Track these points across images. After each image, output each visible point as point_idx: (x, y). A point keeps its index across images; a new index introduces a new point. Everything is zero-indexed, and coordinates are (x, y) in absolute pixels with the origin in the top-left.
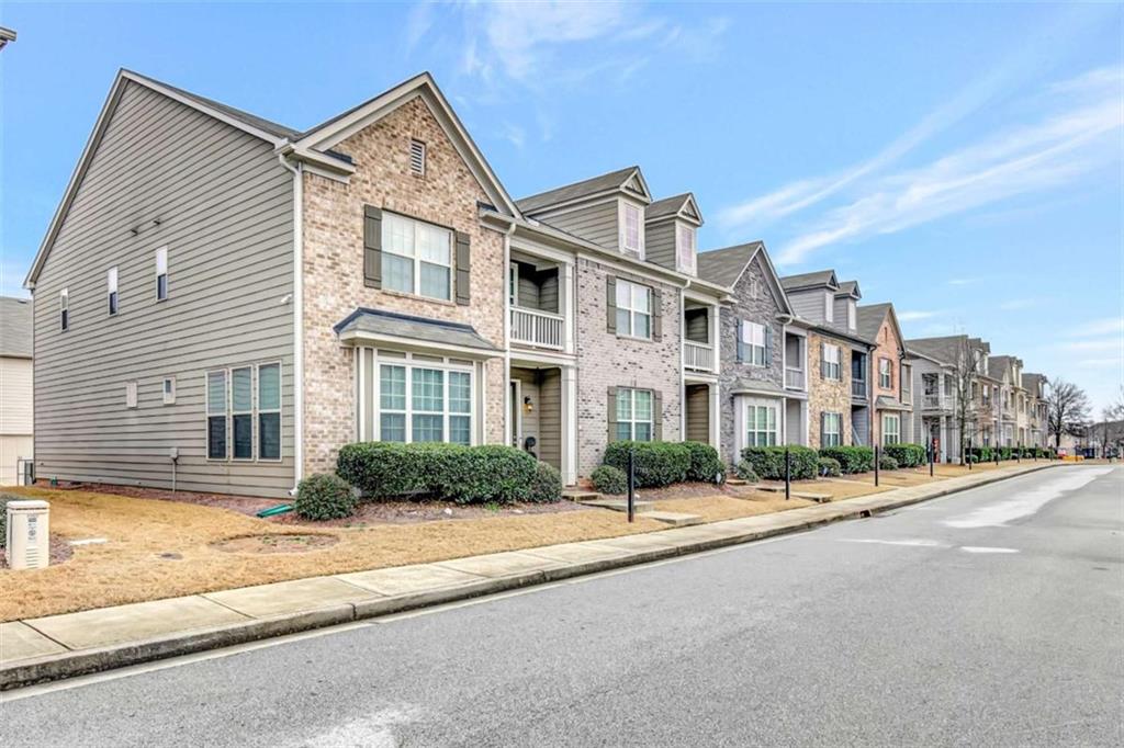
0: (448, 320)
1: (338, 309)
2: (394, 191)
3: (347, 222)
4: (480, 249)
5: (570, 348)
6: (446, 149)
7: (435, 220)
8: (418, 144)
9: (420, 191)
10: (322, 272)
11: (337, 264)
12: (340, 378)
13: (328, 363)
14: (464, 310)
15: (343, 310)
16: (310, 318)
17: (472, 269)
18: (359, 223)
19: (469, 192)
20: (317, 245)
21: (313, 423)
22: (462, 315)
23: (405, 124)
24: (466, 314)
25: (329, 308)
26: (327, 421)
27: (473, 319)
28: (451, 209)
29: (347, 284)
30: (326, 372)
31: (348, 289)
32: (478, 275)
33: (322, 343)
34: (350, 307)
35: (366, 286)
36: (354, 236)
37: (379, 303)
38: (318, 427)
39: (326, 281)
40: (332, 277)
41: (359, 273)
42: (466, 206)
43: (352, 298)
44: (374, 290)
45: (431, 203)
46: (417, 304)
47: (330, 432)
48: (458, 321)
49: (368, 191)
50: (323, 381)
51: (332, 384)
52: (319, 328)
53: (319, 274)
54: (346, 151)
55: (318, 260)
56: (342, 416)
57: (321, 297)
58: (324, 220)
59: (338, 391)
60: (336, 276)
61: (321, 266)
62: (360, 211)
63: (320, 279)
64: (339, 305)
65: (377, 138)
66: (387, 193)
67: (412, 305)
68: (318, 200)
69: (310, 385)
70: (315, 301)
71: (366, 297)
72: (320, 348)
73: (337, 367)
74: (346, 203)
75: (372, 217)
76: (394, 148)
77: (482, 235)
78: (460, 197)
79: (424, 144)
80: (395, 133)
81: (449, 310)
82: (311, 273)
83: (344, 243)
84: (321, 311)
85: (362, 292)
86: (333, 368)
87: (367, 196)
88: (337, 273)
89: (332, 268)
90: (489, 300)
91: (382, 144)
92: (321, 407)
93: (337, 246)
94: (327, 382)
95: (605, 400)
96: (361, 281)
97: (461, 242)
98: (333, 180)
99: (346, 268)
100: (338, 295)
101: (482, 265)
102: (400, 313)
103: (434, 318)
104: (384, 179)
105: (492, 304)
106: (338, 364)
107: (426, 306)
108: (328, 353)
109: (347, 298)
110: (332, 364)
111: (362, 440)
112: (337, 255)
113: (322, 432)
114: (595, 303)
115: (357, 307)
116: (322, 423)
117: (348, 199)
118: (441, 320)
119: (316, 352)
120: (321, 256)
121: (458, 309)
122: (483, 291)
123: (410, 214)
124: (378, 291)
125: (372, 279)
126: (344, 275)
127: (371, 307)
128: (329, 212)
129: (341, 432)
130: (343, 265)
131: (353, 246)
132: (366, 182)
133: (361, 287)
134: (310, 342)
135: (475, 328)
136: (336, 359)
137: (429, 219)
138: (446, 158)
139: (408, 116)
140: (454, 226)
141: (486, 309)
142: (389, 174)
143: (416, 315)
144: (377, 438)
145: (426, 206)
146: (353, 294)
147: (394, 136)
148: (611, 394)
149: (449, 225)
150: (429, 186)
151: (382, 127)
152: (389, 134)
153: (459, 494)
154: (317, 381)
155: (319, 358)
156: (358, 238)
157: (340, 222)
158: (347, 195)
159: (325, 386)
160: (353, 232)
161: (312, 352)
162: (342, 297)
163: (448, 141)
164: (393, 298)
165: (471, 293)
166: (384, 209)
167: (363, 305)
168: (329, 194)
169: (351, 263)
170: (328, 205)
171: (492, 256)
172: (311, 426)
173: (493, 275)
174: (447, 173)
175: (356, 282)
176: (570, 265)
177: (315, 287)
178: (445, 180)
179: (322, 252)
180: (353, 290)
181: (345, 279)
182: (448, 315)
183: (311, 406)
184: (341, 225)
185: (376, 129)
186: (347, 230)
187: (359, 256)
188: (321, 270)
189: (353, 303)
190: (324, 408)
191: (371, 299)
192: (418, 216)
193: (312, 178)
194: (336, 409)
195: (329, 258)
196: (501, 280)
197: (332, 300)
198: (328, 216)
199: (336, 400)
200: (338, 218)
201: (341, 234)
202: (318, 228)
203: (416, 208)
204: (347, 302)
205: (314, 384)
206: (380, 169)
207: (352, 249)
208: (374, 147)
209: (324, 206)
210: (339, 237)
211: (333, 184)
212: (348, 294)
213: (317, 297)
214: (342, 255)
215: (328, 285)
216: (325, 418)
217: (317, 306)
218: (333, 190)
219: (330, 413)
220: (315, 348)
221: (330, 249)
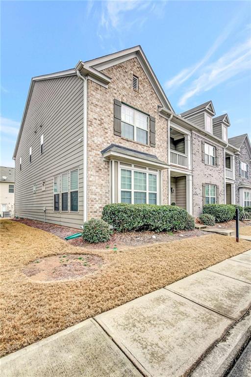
0: (147, 152)
1: (103, 144)
2: (126, 95)
3: (107, 105)
4: (159, 125)
5: (190, 168)
6: (146, 82)
7: (142, 110)
8: (136, 78)
9: (136, 97)
10: (96, 126)
11: (103, 123)
12: (104, 174)
13: (98, 167)
14: (153, 149)
15: (105, 144)
16: (90, 147)
17: (156, 132)
18: (112, 106)
19: (155, 101)
20: (94, 113)
21: (91, 195)
22: (153, 151)
23: (131, 68)
25: (99, 143)
27: (157, 153)
28: (148, 107)
29: (106, 133)
30: (97, 172)
31: (107, 135)
32: (158, 135)
33: (96, 159)
34: (108, 143)
35: (115, 135)
36: (110, 112)
37: (120, 143)
38: (94, 196)
39: (98, 130)
40: (100, 129)
41: (112, 129)
42: (154, 106)
43: (109, 140)
44: (118, 137)
45: (140, 103)
46: (135, 145)
47: (99, 199)
48: (151, 153)
49: (116, 93)
50: (96, 176)
51: (100, 177)
52: (95, 151)
53: (95, 127)
55: (94, 121)
56: (105, 192)
57: (95, 137)
58: (97, 103)
59: (103, 180)
60: (102, 129)
61: (95, 123)
62: (112, 101)
63: (95, 129)
64: (103, 142)
65: (119, 71)
66: (124, 96)
67: (133, 145)
68: (94, 93)
69: (90, 177)
70: (93, 139)
71: (115, 139)
72: (95, 161)
73: (102, 170)
74: (106, 97)
75: (117, 104)
76: (126, 77)
77: (160, 119)
78: (152, 102)
79: (138, 78)
80: (127, 70)
81: (148, 148)
82: (91, 126)
83: (105, 115)
84: (95, 144)
85: (113, 137)
86: (101, 170)
87: (115, 95)
89: (100, 125)
90: (162, 146)
91: (121, 74)
92: (95, 188)
93: (103, 116)
94: (98, 176)
95: (201, 188)
96: (113, 132)
97: (151, 120)
98: (101, 86)
99: (106, 126)
100: (103, 137)
101: (160, 131)
102: (128, 148)
103: (142, 151)
104: (122, 89)
105: (164, 148)
106: (103, 168)
107: (139, 146)
108: (98, 163)
109: (107, 139)
110: (100, 168)
111: (113, 202)
112: (102, 119)
113: (95, 199)
114: (198, 151)
115: (111, 144)
116: (95, 195)
117: (107, 95)
118: (145, 152)
119: (93, 162)
120: (95, 119)
121: (151, 148)
122: (160, 142)
123: (133, 106)
124: (120, 137)
125: (117, 132)
126: (105, 129)
127: (117, 144)
128: (99, 99)
129: (104, 199)
130: (105, 124)
131: (109, 116)
132: (115, 89)
133: (112, 135)
134: (91, 157)
136: (102, 166)
137: (140, 109)
138: (146, 85)
139: (132, 65)
140: (149, 114)
141: (161, 149)
142: (124, 88)
143: (135, 149)
144: (120, 202)
146: (109, 138)
147: (126, 72)
148: (204, 186)
149: (147, 113)
150: (140, 95)
151: (121, 67)
152: (124, 71)
153: (157, 228)
154: (94, 176)
155: (95, 165)
156: (112, 113)
157: (104, 105)
158: (107, 93)
159: (97, 178)
160: (109, 110)
161: (91, 162)
162: (104, 138)
163: (147, 78)
164: (126, 141)
165: (156, 142)
166: (122, 103)
167: (113, 143)
168: (99, 91)
169: (108, 124)
170: (98, 96)
171: (163, 128)
172: (91, 196)
173: (164, 136)
174: (146, 91)
175: (111, 133)
176: (189, 135)
177: (93, 133)
178: (146, 94)
179: (96, 117)
180: (109, 136)
181: (106, 131)
183: (91, 187)
185: (119, 68)
186: (107, 109)
187: (112, 121)
188: (95, 125)
189: (109, 142)
190: (97, 188)
191: (117, 141)
192: (136, 107)
193: (91, 83)
194: (102, 188)
195: (99, 120)
196: (166, 139)
197: (100, 139)
198: (99, 101)
199: (102, 185)
200: (103, 103)
201: (104, 110)
202: (94, 106)
203: (135, 104)
204: (107, 141)
205: (92, 177)
206: (121, 85)
207: (109, 118)
208: (118, 75)
209: (97, 97)
212: (107, 137)
213: (94, 137)
214: (105, 120)
215: (98, 132)
216: (97, 193)
217: (94, 141)
218: (101, 90)
219: (99, 190)
220: (92, 160)
221: (100, 116)
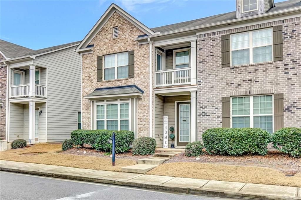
0: (126, 85)
1: (90, 91)
2: (106, 48)
3: (93, 64)
4: (139, 54)
5: (193, 82)
6: (125, 24)
7: (120, 51)
8: (115, 28)
9: (115, 44)
11: (90, 78)
13: (87, 107)
14: (132, 80)
15: (91, 90)
17: (135, 63)
18: (96, 63)
19: (135, 34)
20: (85, 74)
22: (131, 82)
23: (111, 24)
24: (133, 81)
25: (88, 91)
26: (87, 124)
27: (136, 82)
28: (127, 44)
29: (93, 83)
30: (86, 110)
32: (138, 64)
35: (98, 82)
36: (95, 68)
37: (102, 86)
39: (87, 83)
40: (89, 82)
41: (96, 78)
42: (133, 40)
45: (119, 46)
46: (114, 83)
48: (130, 84)
49: (98, 52)
53: (86, 82)
54: (92, 43)
55: (85, 78)
57: (86, 88)
58: (87, 66)
60: (90, 81)
61: (86, 80)
62: (96, 59)
63: (86, 83)
64: (91, 89)
65: (102, 34)
66: (104, 50)
67: (112, 83)
68: (85, 61)
71: (98, 85)
72: (85, 103)
73: (89, 108)
74: (92, 59)
75: (100, 59)
76: (107, 34)
77: (140, 48)
78: (131, 38)
79: (117, 26)
80: (107, 29)
81: (126, 81)
83: (92, 71)
84: (86, 92)
85: (97, 84)
87: (98, 54)
88: (90, 80)
89: (89, 79)
90: (143, 73)
91: (103, 35)
92: (85, 120)
93: (90, 72)
94: (87, 112)
95: (220, 105)
96: (96, 80)
97: (131, 54)
98: (89, 54)
99: (92, 78)
100: (90, 87)
101: (140, 60)
102: (108, 87)
103: (121, 86)
104: (103, 46)
105: (145, 74)
107: (117, 82)
109: (93, 87)
112: (90, 75)
113: (85, 127)
114: (212, 54)
115: (95, 89)
116: (86, 124)
117: (93, 57)
118: (123, 85)
119: (84, 104)
120: (86, 77)
121: (130, 80)
122: (140, 70)
123: (111, 53)
124: (101, 82)
125: (99, 79)
127: (99, 88)
128: (88, 63)
130: (91, 77)
132: (98, 50)
133: (96, 82)
135: (137, 85)
136: (89, 105)
137: (118, 52)
138: (125, 27)
139: (112, 21)
140: (128, 50)
141: (142, 77)
142: (105, 43)
143: (114, 86)
144: (95, 128)
145: (117, 47)
146: (94, 85)
147: (107, 30)
148: (225, 102)
149: (126, 50)
150: (118, 40)
151: (103, 30)
152: (105, 30)
154: (85, 113)
155: (85, 106)
158: (92, 56)
159: (86, 113)
160: (94, 67)
164: (106, 83)
165: (135, 72)
166: (103, 55)
167: (97, 88)
168: (88, 58)
169: (94, 76)
171: (145, 55)
173: (145, 62)
174: (126, 32)
175: (95, 81)
176: (193, 41)
177: (84, 86)
178: (125, 35)
179: (86, 76)
180: (94, 84)
181: (92, 81)
182: (125, 83)
184: (91, 66)
185: (101, 32)
186: (93, 67)
187: (96, 73)
189: (94, 88)
190: (86, 120)
191: (99, 85)
192: (114, 52)
195: (88, 77)
197: (89, 89)
198: (88, 65)
200: (90, 64)
201: (91, 68)
202: (86, 69)
203: (113, 50)
205: (84, 113)
206: (102, 43)
207: (94, 71)
208: (101, 37)
210: (91, 69)
211: (89, 55)
212: (93, 85)
214: (91, 74)
215: (88, 85)
216: (86, 123)
217: (85, 91)
218: (89, 57)
219: (87, 121)
220: (84, 103)
221: (88, 74)
